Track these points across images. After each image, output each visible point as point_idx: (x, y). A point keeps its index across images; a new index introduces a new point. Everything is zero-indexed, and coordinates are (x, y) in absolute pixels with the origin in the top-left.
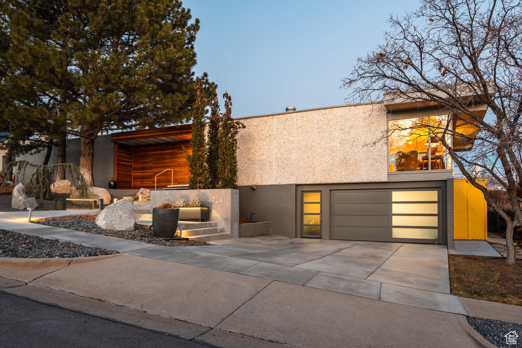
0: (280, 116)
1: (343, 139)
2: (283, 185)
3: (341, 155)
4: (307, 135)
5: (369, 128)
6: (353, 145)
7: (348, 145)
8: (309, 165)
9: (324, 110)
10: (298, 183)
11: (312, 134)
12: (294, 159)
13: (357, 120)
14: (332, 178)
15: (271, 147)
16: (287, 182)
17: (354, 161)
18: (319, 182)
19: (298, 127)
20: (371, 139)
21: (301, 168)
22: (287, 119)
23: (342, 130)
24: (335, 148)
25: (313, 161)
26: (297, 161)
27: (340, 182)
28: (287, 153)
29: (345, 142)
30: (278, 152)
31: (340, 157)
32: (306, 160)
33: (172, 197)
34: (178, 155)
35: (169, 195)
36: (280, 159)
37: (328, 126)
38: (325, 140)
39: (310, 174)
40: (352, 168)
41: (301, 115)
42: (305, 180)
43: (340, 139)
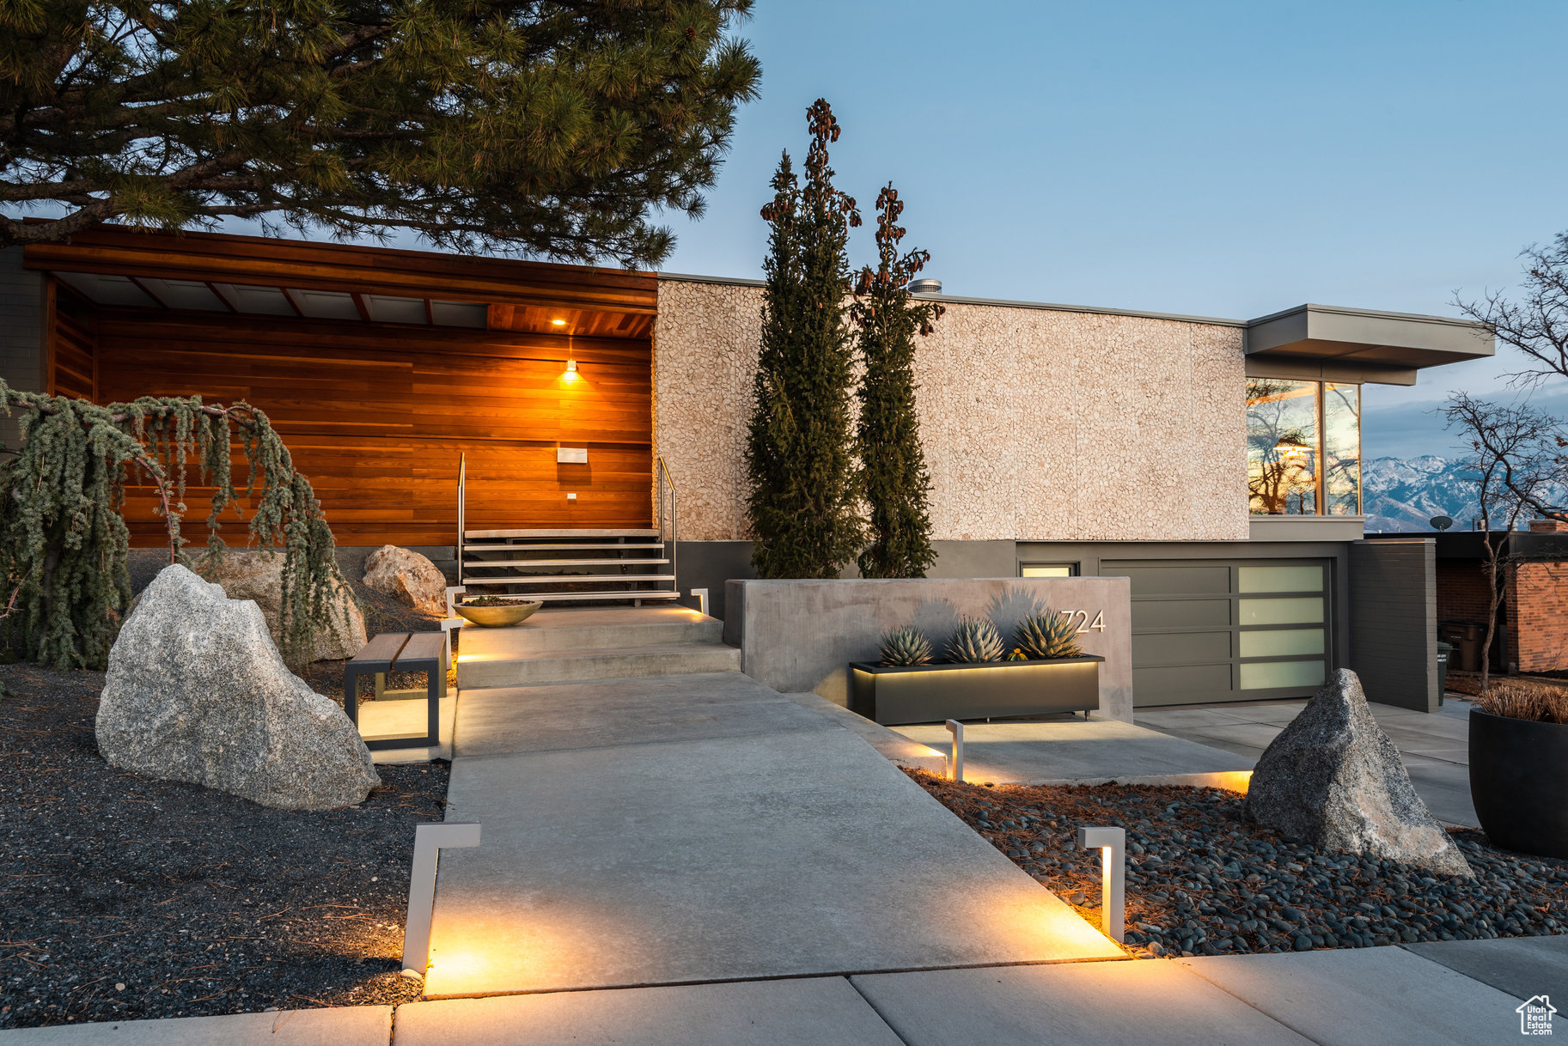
0: (964, 308)
1: (1146, 412)
2: (977, 541)
3: (1144, 460)
4: (1050, 385)
5: (1208, 390)
6: (1171, 434)
7: (1160, 433)
8: (1056, 481)
9: (1095, 318)
10: (1026, 538)
11: (1064, 383)
12: (1012, 458)
13: (1180, 363)
14: (1121, 525)
15: (935, 409)
16: (991, 532)
17: (1176, 480)
18: (1087, 537)
19: (1022, 356)
20: (1214, 421)
21: (1032, 490)
22: (984, 324)
23: (1144, 385)
24: (1126, 437)
25: (1068, 471)
26: (1021, 464)
27: (1141, 538)
28: (989, 435)
29: (1151, 423)
30: (958, 429)
31: (1140, 463)
32: (1047, 466)
33: (868, 609)
34: (418, 388)
35: (855, 602)
36: (967, 454)
37: (1108, 367)
38: (1099, 407)
39: (1061, 509)
40: (1169, 499)
41: (1030, 319)
42: (1047, 530)
43: (1139, 412)
